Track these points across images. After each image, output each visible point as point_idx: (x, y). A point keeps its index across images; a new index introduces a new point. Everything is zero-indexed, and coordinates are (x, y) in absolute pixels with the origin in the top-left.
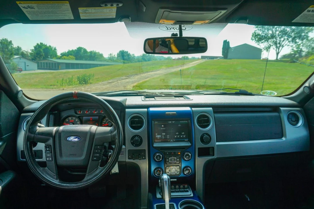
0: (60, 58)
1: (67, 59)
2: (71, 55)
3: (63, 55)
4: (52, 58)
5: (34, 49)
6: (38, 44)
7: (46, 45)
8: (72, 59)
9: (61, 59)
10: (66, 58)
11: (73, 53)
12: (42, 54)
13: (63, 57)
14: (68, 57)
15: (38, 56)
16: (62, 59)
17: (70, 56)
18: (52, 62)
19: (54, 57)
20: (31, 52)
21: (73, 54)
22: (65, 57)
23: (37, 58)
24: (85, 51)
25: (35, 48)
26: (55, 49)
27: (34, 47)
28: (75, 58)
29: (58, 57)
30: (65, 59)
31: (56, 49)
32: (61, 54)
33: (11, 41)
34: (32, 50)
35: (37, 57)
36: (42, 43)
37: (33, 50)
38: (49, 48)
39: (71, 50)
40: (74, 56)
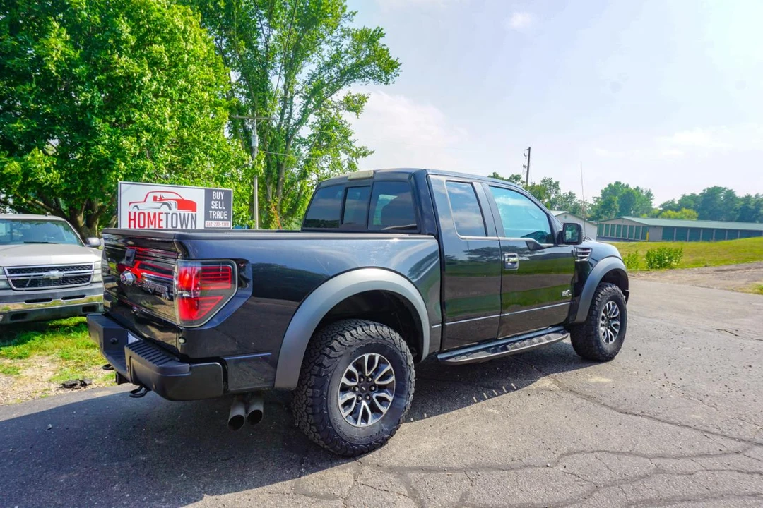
0: (656, 216)
1: (676, 218)
2: (688, 207)
3: (668, 207)
4: (637, 216)
5: (600, 196)
6: (610, 185)
7: (627, 186)
8: (690, 217)
9: (660, 217)
10: (672, 216)
11: (693, 204)
12: (615, 206)
13: (664, 213)
14: (679, 213)
15: (606, 212)
16: (663, 217)
17: (684, 210)
18: (632, 224)
19: (642, 213)
20: (592, 202)
21: (692, 206)
22: (670, 212)
23: (602, 215)
24: (730, 194)
25: (602, 195)
26: (649, 194)
27: (602, 191)
28: (697, 215)
29: (653, 212)
30: (669, 217)
31: (652, 195)
32: (662, 206)
33: (557, 183)
34: (596, 199)
35: (602, 213)
36: (620, 183)
37: (598, 198)
38: (636, 192)
39: (688, 194)
40: (694, 209)
